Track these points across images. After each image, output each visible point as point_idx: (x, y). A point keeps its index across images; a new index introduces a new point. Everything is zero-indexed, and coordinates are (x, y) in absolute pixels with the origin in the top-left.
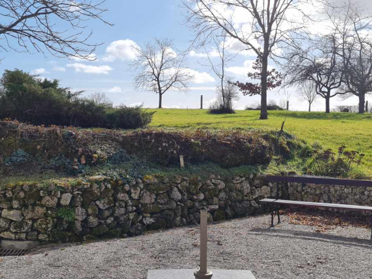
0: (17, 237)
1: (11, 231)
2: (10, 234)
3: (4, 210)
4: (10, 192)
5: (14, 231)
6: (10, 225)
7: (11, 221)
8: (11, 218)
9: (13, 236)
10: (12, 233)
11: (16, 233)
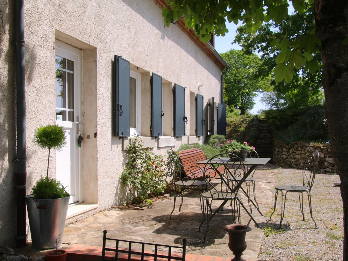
0: (332, 171)
1: (329, 168)
2: (330, 170)
3: (327, 158)
4: (330, 149)
5: (331, 168)
6: (329, 165)
7: (330, 163)
8: (330, 162)
9: (331, 170)
10: (330, 169)
11: (332, 169)
